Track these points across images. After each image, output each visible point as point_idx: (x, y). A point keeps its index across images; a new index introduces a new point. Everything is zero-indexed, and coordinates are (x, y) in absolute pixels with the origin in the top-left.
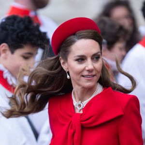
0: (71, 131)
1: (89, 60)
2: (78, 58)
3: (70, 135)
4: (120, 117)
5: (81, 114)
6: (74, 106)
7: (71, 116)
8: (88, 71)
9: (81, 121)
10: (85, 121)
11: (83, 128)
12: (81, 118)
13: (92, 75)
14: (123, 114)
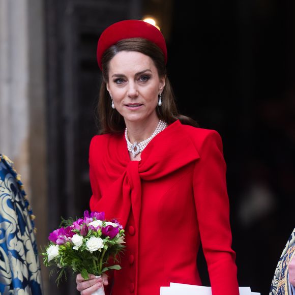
0: (126, 188)
1: (131, 82)
2: (116, 78)
3: (125, 194)
4: (194, 163)
5: (139, 162)
6: (129, 151)
7: (125, 166)
8: (129, 97)
9: (139, 173)
10: (145, 171)
11: (143, 181)
12: (139, 168)
13: (135, 104)
14: (199, 157)
